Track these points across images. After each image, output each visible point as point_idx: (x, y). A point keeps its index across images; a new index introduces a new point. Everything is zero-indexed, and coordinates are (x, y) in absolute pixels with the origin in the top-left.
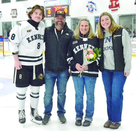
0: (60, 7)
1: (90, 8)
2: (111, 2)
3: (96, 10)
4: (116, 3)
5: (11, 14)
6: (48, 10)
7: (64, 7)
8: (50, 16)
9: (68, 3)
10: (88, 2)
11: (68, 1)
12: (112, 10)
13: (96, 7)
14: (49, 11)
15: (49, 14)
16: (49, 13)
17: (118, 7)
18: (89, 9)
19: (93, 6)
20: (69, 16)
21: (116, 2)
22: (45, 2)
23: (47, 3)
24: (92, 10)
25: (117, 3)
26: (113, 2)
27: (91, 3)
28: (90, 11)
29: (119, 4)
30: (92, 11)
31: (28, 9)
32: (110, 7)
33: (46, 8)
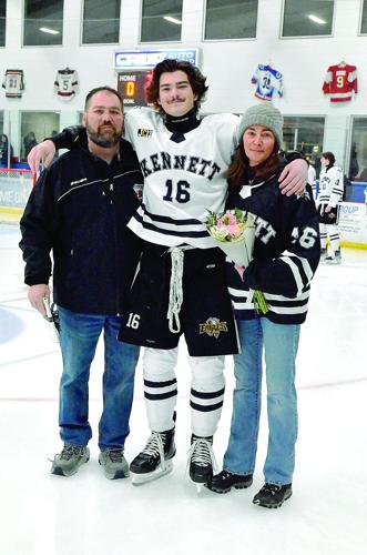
1: (264, 87)
2: (331, 73)
3: (281, 95)
4: (346, 78)
5: (4, 86)
6: (127, 82)
8: (132, 101)
10: (256, 67)
11: (194, 57)
12: (333, 100)
13: (281, 85)
14: (128, 87)
15: (131, 97)
16: (130, 93)
17: (353, 91)
18: (258, 91)
19: (274, 82)
21: (347, 74)
22: (117, 54)
23: (125, 59)
24: (270, 95)
25: (351, 79)
26: (338, 73)
27: (268, 72)
28: (262, 97)
29: (355, 81)
30: (269, 98)
31: (61, 72)
32: (329, 88)
33: (119, 74)
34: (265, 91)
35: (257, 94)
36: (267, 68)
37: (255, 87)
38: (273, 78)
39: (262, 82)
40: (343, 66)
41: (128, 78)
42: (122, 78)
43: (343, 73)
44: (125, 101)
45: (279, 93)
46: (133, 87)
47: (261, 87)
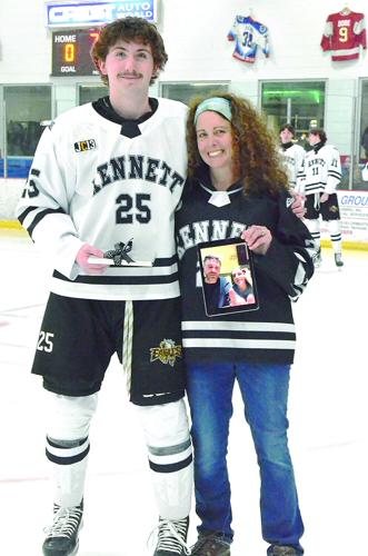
1: (244, 45)
2: (331, 24)
3: (267, 55)
4: (350, 29)
6: (65, 43)
8: (72, 69)
10: (233, 19)
12: (335, 59)
13: (267, 41)
14: (67, 50)
15: (69, 64)
16: (69, 58)
17: (361, 46)
18: (237, 50)
19: (258, 38)
21: (352, 25)
22: (49, 7)
23: (60, 14)
24: (252, 55)
25: (357, 31)
26: (341, 23)
27: (249, 25)
28: (243, 58)
30: (252, 60)
32: (328, 43)
33: (55, 34)
34: (246, 50)
35: (236, 54)
36: (248, 20)
37: (232, 46)
38: (255, 33)
39: (242, 39)
40: (345, 14)
41: (66, 39)
42: (59, 39)
43: (347, 23)
44: (64, 69)
45: (265, 52)
46: (72, 50)
47: (241, 45)
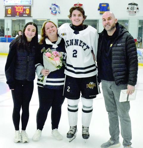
0: (21, 7)
1: (54, 10)
3: (59, 13)
6: (8, 9)
7: (26, 8)
8: (10, 15)
9: (31, 3)
10: (51, 4)
11: (31, 1)
13: (59, 10)
14: (9, 11)
16: (9, 12)
18: (52, 12)
19: (57, 9)
20: (31, 17)
22: (4, 0)
23: (7, 2)
24: (56, 13)
27: (55, 6)
28: (53, 13)
30: (56, 14)
33: (6, 7)
34: (54, 12)
35: (52, 13)
36: (54, 5)
39: (53, 9)
40: (78, 4)
41: (9, 8)
42: (7, 8)
44: (8, 15)
45: (59, 12)
46: (10, 11)
47: (53, 11)
